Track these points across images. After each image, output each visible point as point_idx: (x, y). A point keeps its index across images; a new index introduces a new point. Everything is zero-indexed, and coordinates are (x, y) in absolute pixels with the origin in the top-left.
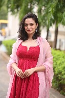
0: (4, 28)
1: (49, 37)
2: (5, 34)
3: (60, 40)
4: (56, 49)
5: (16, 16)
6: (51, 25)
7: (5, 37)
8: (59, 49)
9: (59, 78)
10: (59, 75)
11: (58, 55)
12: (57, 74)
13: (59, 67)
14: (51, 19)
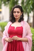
6: (30, 12)
14: (31, 8)
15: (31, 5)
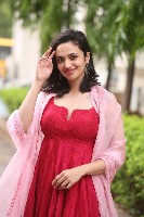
0: (4, 59)
1: (112, 82)
2: (6, 72)
3: (140, 90)
4: (130, 114)
5: (33, 30)
7: (6, 81)
8: (137, 113)
9: (137, 185)
10: (137, 178)
11: (135, 129)
12: (132, 176)
13: (136, 159)
14: (120, 39)
15: (121, 30)
